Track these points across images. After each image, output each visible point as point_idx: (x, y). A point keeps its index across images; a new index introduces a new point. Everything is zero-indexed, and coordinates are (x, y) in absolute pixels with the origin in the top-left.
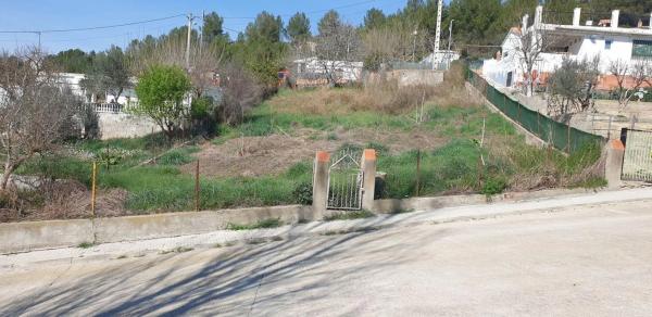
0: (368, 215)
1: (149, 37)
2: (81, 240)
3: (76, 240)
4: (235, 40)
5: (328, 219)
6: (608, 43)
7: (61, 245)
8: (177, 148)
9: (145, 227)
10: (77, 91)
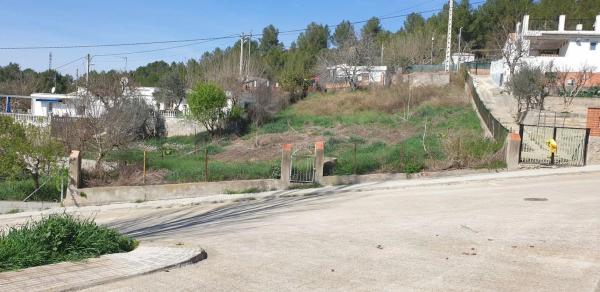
0: (316, 185)
1: (218, 50)
2: (138, 198)
3: (134, 198)
4: (288, 48)
5: (290, 188)
6: (593, 45)
7: (125, 201)
8: (213, 143)
9: (174, 191)
10: (150, 101)
